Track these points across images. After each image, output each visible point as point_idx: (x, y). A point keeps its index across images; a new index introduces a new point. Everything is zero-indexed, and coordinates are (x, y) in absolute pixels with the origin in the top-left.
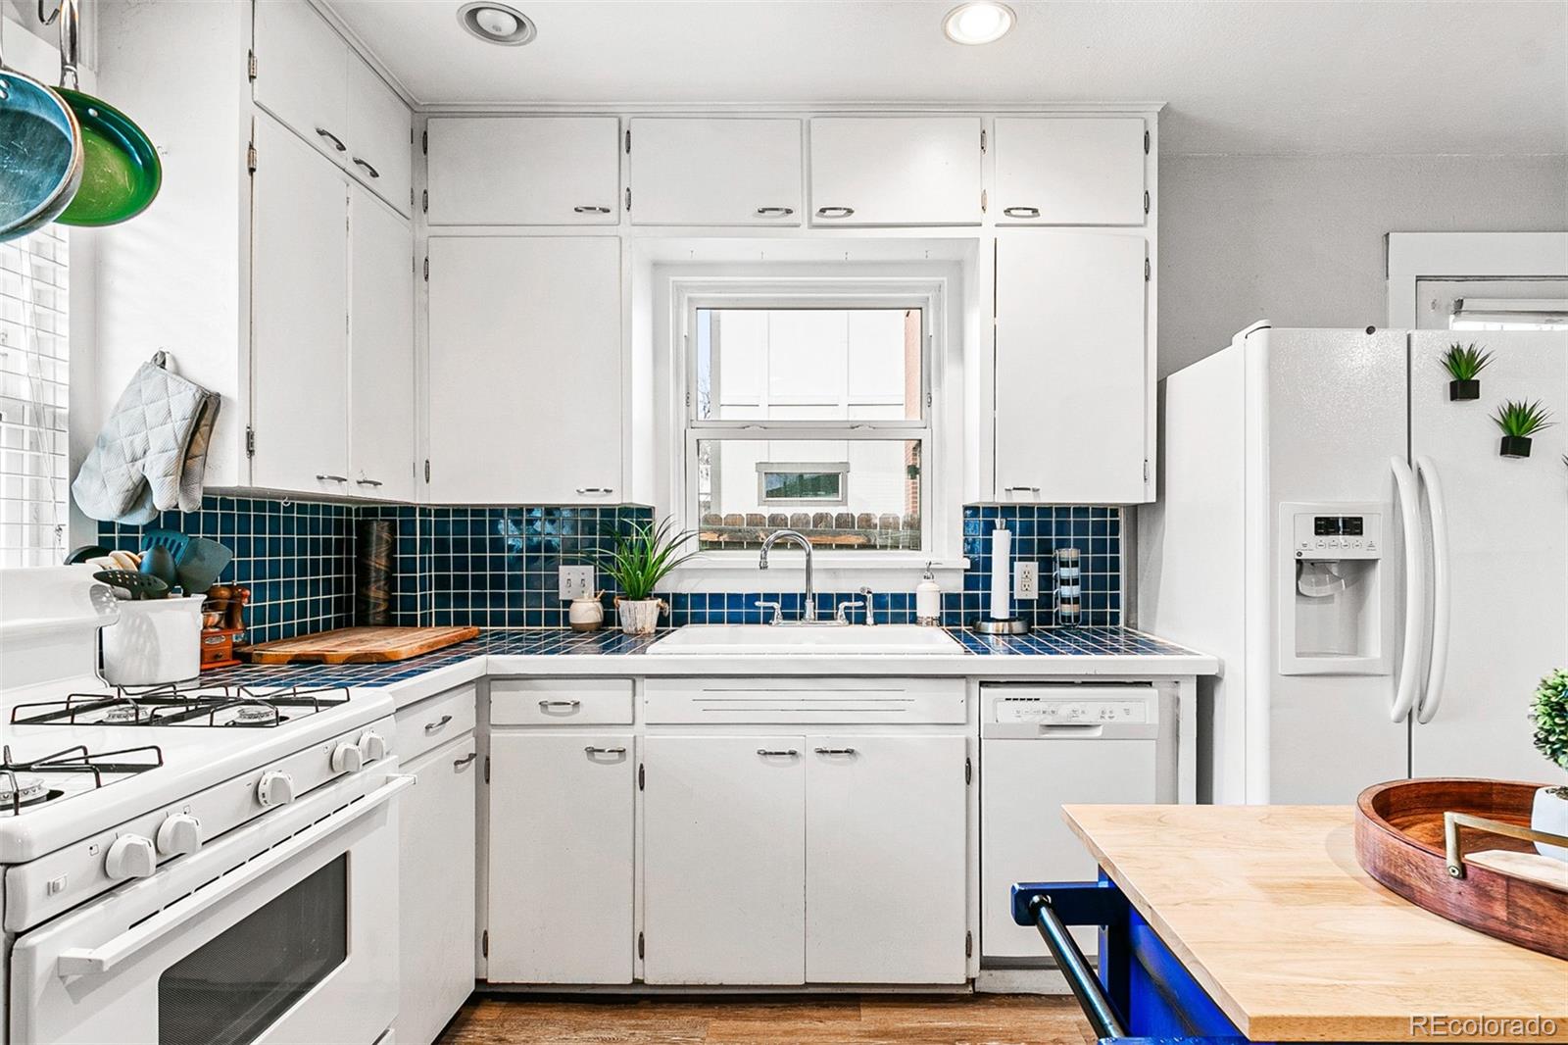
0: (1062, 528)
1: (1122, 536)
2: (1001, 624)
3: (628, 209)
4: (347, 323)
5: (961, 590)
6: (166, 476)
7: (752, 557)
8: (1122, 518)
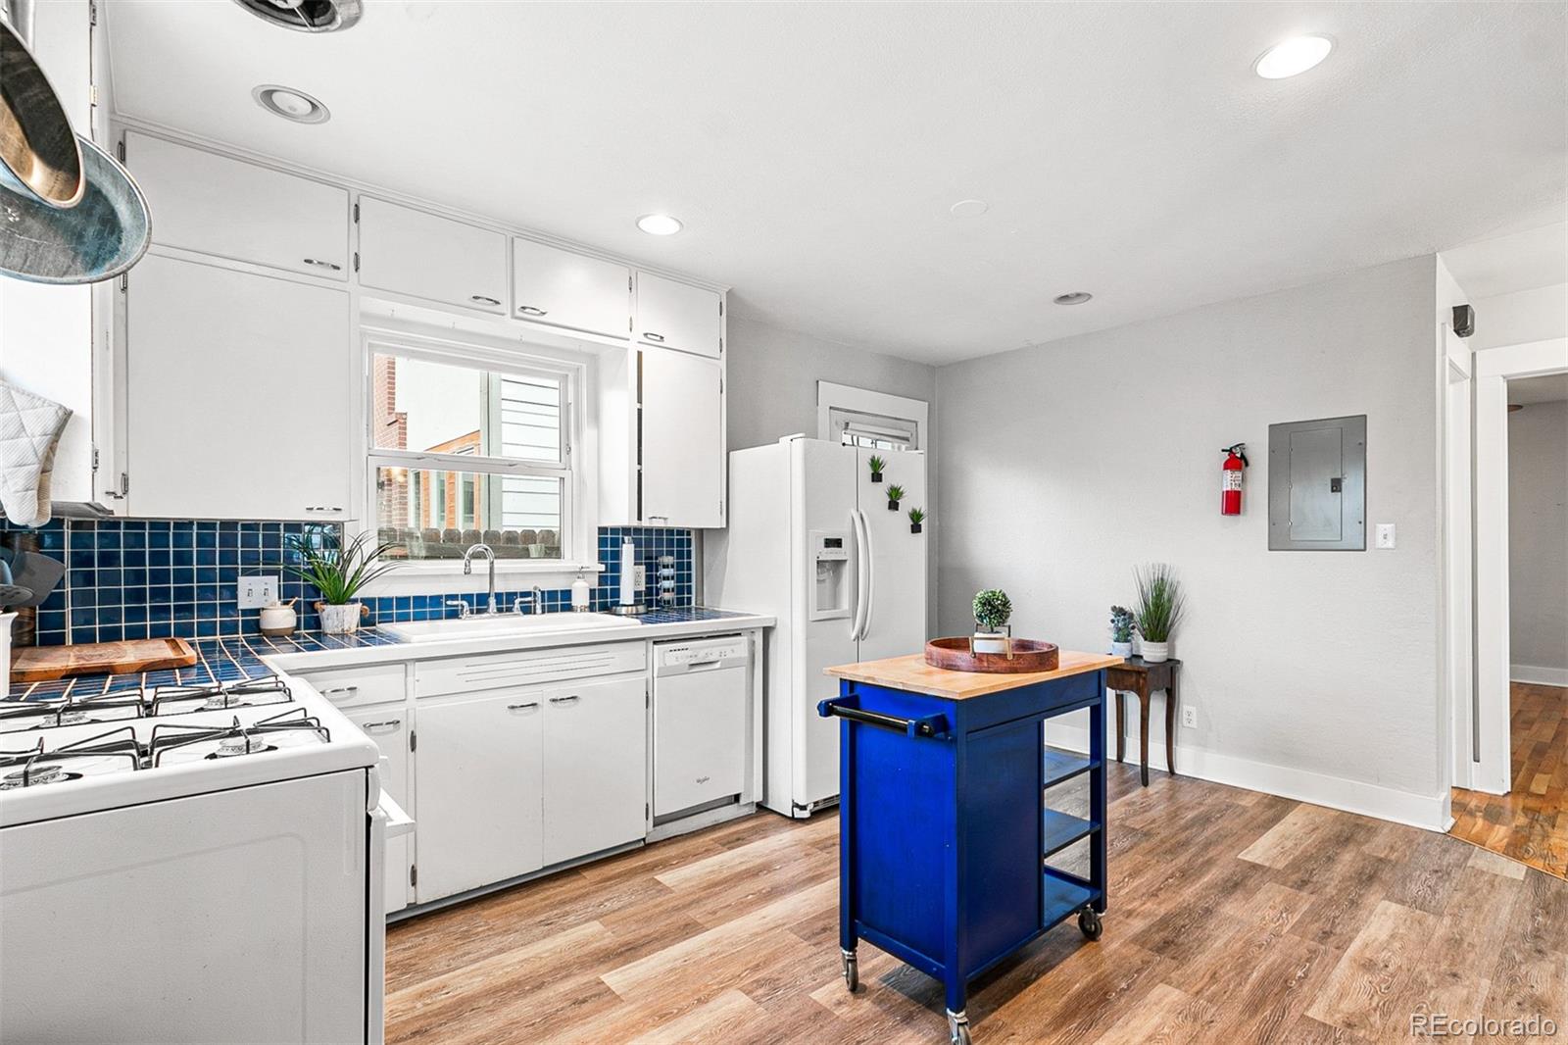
0: (659, 543)
1: (693, 548)
2: (630, 608)
3: (356, 270)
4: (107, 339)
5: (596, 587)
6: (27, 490)
7: (457, 566)
8: (693, 537)
